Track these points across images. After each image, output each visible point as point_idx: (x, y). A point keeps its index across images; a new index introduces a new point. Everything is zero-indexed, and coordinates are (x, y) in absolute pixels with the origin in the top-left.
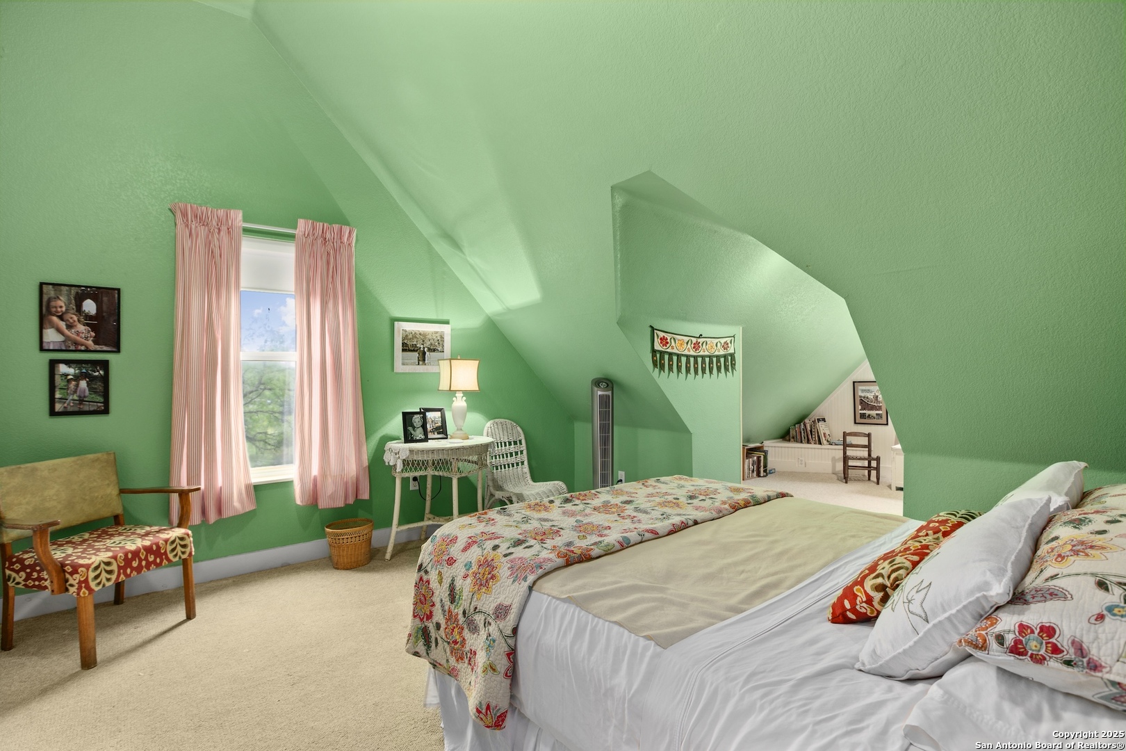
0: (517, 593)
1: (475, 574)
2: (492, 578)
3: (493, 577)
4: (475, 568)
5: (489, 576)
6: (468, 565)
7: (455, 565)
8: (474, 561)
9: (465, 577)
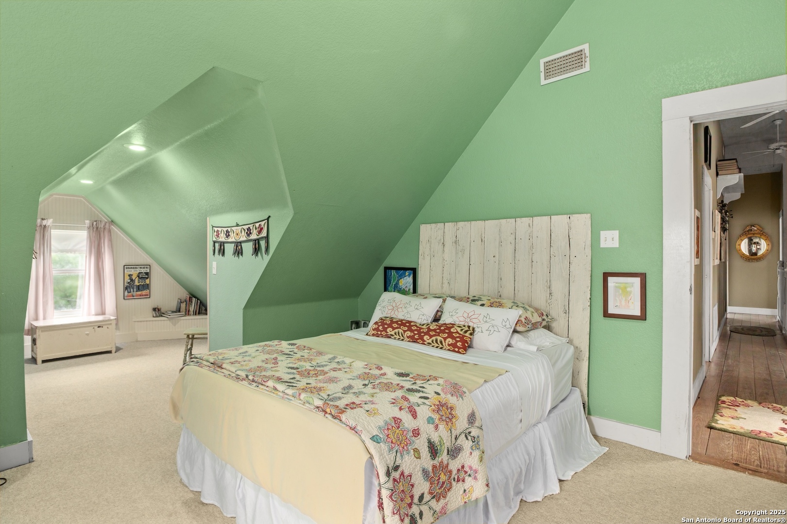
0: (469, 401)
1: (440, 419)
2: (451, 410)
3: (452, 408)
4: (436, 417)
5: (449, 410)
6: (430, 420)
7: (422, 430)
8: (430, 414)
9: (437, 427)
